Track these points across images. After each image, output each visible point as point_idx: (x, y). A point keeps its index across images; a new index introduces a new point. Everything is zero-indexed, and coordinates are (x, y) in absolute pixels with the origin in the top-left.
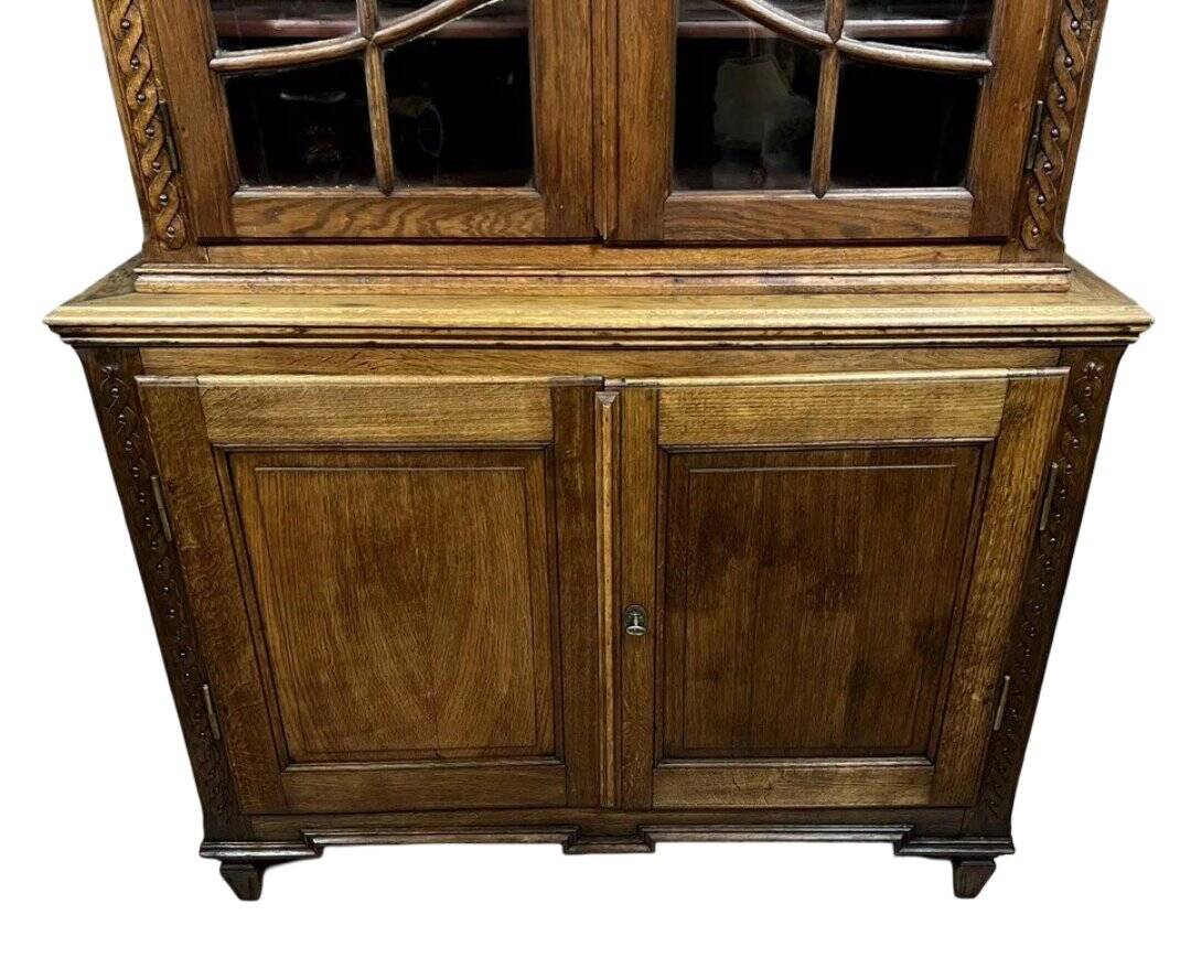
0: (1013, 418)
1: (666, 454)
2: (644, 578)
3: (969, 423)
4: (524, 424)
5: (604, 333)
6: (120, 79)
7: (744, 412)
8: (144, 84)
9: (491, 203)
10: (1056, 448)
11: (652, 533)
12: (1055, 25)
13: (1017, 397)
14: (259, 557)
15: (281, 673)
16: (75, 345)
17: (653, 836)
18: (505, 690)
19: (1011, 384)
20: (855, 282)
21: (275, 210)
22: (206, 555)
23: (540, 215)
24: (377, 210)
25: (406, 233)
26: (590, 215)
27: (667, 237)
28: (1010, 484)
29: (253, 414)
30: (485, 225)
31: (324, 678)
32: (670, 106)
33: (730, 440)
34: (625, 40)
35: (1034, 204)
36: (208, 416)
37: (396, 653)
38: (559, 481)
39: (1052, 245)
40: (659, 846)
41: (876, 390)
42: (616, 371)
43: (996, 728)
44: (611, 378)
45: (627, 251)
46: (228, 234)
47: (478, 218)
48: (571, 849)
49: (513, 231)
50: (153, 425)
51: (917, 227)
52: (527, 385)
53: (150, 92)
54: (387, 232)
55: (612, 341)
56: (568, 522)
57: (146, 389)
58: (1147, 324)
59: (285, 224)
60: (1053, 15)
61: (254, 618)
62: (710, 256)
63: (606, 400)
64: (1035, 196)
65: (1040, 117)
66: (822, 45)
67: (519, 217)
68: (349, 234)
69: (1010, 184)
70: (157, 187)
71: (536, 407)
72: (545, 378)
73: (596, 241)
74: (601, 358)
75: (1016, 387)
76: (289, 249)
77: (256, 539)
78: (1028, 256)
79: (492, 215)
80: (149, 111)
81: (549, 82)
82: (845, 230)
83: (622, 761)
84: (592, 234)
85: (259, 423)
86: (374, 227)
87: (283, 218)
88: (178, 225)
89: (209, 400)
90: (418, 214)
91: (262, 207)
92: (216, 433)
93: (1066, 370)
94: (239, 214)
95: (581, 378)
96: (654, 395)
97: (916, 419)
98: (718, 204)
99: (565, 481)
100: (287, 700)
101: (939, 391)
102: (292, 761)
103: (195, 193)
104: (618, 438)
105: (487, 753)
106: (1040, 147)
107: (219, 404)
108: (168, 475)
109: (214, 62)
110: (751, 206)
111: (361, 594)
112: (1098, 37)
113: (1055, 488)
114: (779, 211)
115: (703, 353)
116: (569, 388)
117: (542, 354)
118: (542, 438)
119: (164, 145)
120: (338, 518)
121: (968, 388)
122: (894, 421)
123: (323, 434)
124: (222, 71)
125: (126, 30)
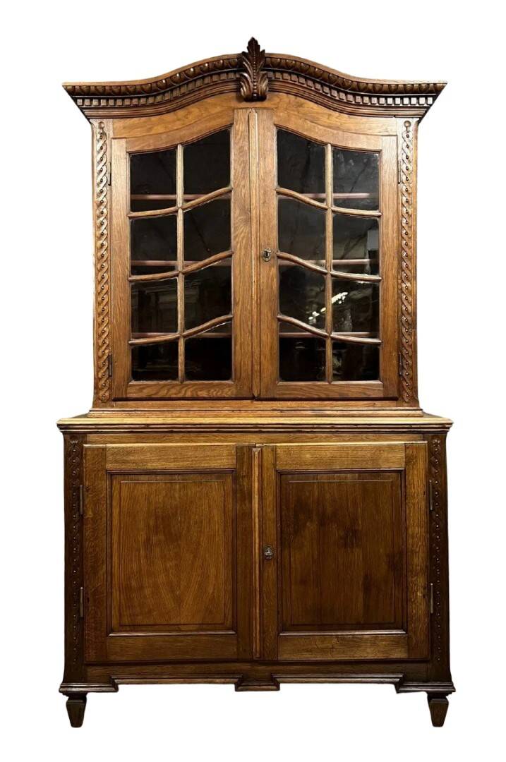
0: (409, 460)
1: (280, 474)
2: (272, 530)
3: (394, 462)
4: (225, 462)
5: (256, 426)
6: (97, 347)
7: (308, 456)
8: (106, 349)
9: (217, 385)
10: (429, 474)
11: (275, 509)
12: (400, 331)
13: (410, 452)
14: (116, 522)
15: (116, 581)
16: (64, 433)
17: (278, 680)
18: (211, 591)
19: (406, 447)
20: (345, 413)
21: (142, 389)
22: (94, 520)
23: (233, 389)
24: (178, 388)
25: (187, 396)
26: (251, 389)
27: (278, 397)
28: (414, 488)
29: (125, 458)
30: (214, 393)
31: (134, 583)
32: (278, 354)
33: (304, 468)
34: (262, 335)
35: (405, 387)
36: (107, 459)
37: (166, 570)
38: (238, 486)
39: (414, 401)
40: (282, 686)
41: (356, 448)
42: (260, 441)
43: (432, 612)
44: (258, 443)
45: (264, 402)
46: (124, 396)
47: (212, 390)
48: (240, 688)
49: (224, 395)
50: (86, 463)
51: (365, 394)
52: (227, 446)
53: (107, 351)
54: (180, 395)
55: (258, 429)
56: (241, 505)
57: (87, 449)
58: (451, 424)
59: (145, 393)
60: (398, 327)
61: (109, 551)
62: (294, 404)
63: (256, 451)
64: (404, 384)
65: (400, 357)
66: (326, 336)
67: (227, 390)
68: (167, 396)
69: (395, 378)
70: (102, 382)
71: (230, 454)
72: (234, 444)
73: (253, 398)
74: (254, 436)
75: (408, 448)
76: (145, 402)
77: (116, 511)
78: (406, 404)
79: (217, 389)
80: (105, 357)
81: (238, 347)
82: (340, 394)
83: (262, 632)
84: (251, 396)
85: (126, 462)
86: (175, 394)
87: (145, 391)
88: (107, 394)
89: (108, 454)
90: (191, 389)
91: (138, 388)
92: (109, 466)
93: (426, 442)
94: (129, 390)
95: (247, 444)
96: (274, 450)
97: (373, 460)
98: (296, 385)
99: (240, 486)
100: (116, 594)
101: (379, 448)
102: (112, 631)
103: (116, 383)
104: (261, 466)
105: (202, 626)
106: (403, 368)
107: (113, 455)
108: (87, 483)
109: (130, 342)
110: (306, 386)
111: (155, 539)
112: (415, 335)
113: (433, 492)
114: (316, 388)
115: (292, 434)
116: (242, 447)
117: (233, 434)
118: (232, 467)
119: (108, 368)
120: (149, 503)
121: (391, 448)
122: (365, 461)
123: (150, 466)
124: (131, 345)
125: (103, 333)
